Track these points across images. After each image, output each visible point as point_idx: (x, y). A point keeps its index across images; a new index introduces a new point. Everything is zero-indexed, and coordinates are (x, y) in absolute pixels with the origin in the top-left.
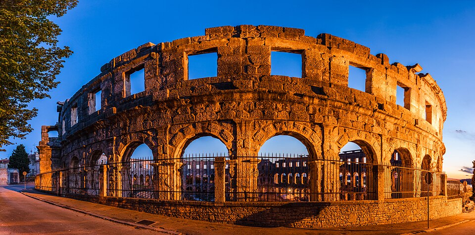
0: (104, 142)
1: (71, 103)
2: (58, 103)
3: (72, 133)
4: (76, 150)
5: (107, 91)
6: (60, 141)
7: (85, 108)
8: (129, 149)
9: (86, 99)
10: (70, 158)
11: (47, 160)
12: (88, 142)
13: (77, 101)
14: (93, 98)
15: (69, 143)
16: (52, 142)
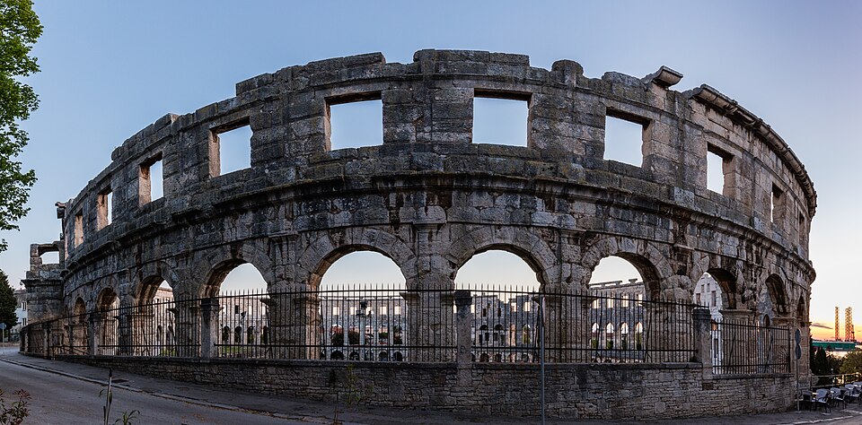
0: (115, 276)
1: (75, 208)
2: (57, 205)
3: (76, 257)
4: (80, 287)
5: (119, 194)
6: (61, 271)
7: (92, 220)
8: (147, 287)
9: (94, 204)
10: (74, 300)
11: (39, 304)
12: (95, 275)
13: (82, 206)
14: (103, 202)
15: (71, 275)
16: (48, 273)
